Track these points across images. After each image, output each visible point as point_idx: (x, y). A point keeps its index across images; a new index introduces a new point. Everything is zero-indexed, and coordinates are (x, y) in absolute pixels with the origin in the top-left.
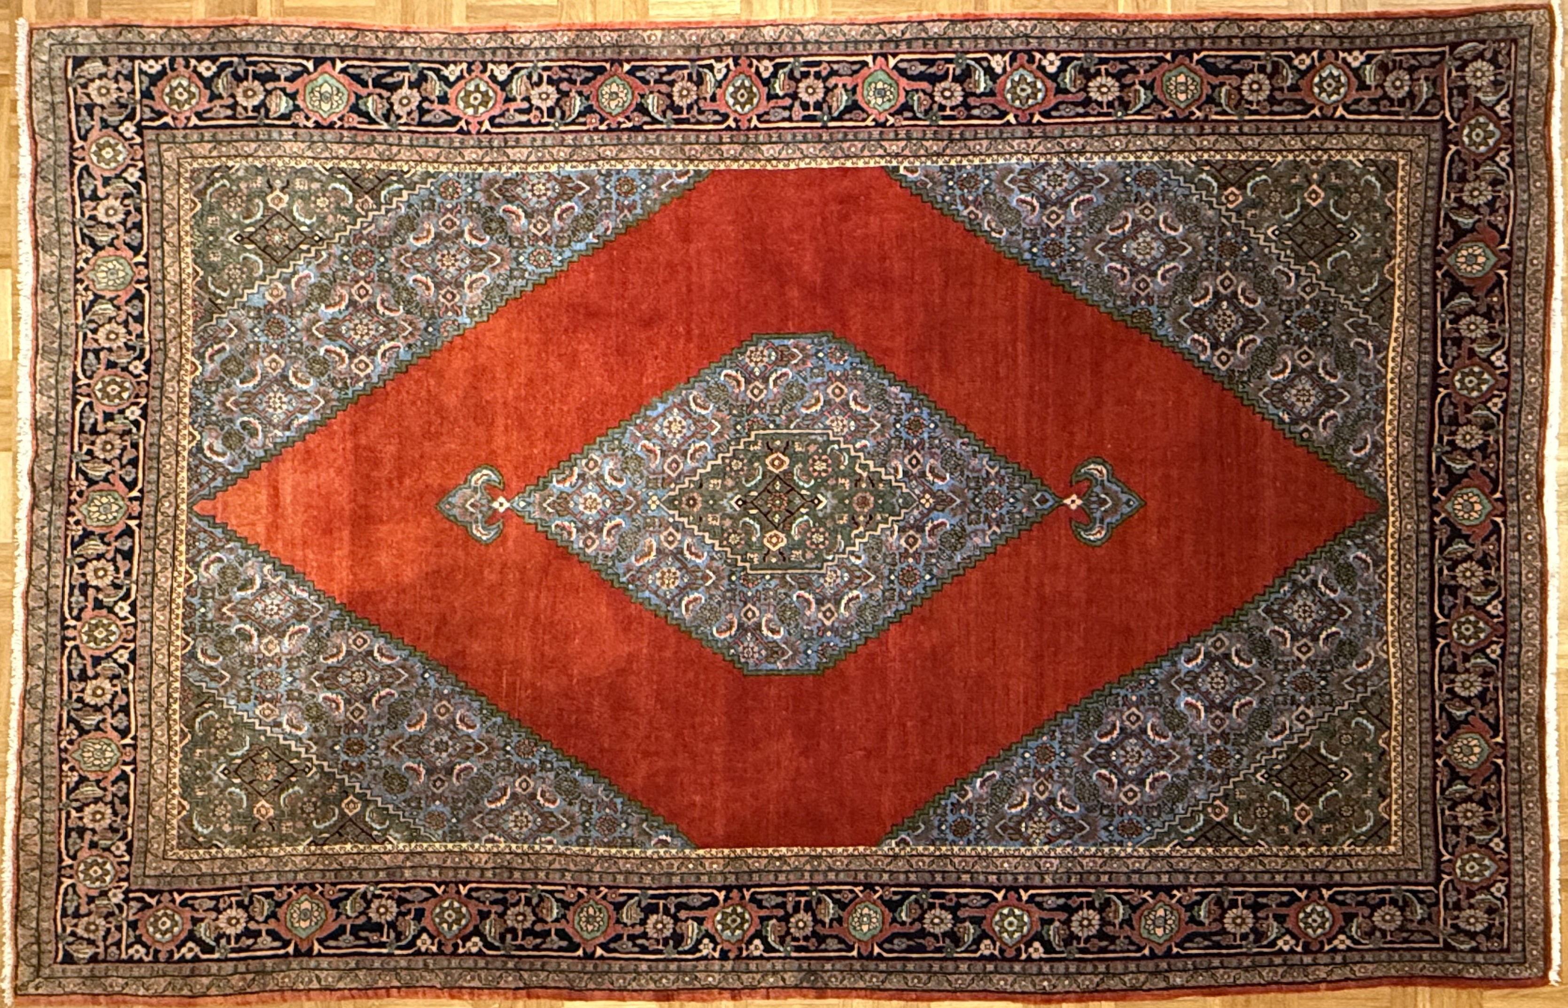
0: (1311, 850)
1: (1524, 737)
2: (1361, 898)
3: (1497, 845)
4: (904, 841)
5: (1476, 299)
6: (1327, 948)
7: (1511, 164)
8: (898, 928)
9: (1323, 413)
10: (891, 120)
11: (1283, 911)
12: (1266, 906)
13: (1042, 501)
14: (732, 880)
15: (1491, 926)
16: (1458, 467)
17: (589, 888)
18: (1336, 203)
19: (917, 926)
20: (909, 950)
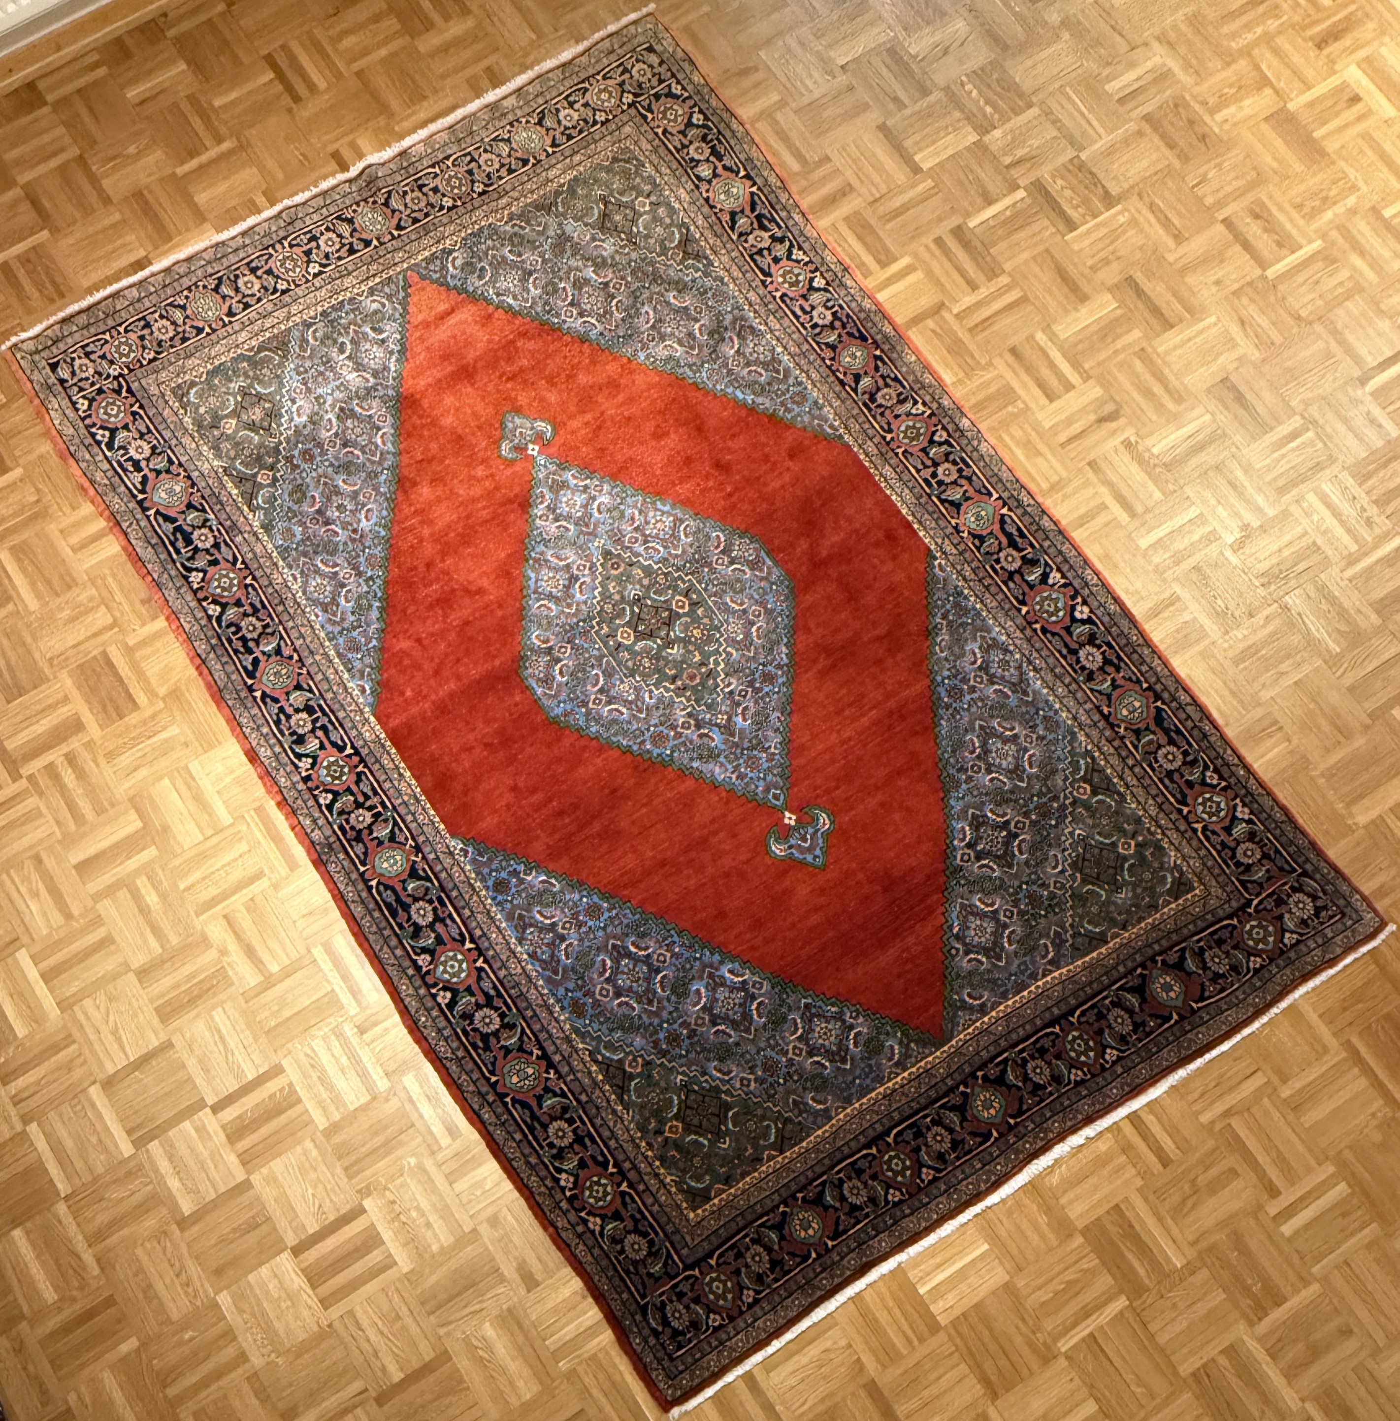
0: (650, 1153)
1: (845, 1262)
2: (638, 1216)
3: (748, 1296)
4: (466, 853)
5: (1142, 1010)
6: (583, 1214)
7: (1256, 971)
8: (399, 888)
9: (978, 953)
10: (965, 535)
11: (590, 1162)
12: (585, 1147)
13: (776, 797)
14: (364, 752)
15: (683, 1333)
16: (1011, 1077)
17: (300, 660)
18: (1132, 866)
19: (409, 900)
20: (388, 906)
